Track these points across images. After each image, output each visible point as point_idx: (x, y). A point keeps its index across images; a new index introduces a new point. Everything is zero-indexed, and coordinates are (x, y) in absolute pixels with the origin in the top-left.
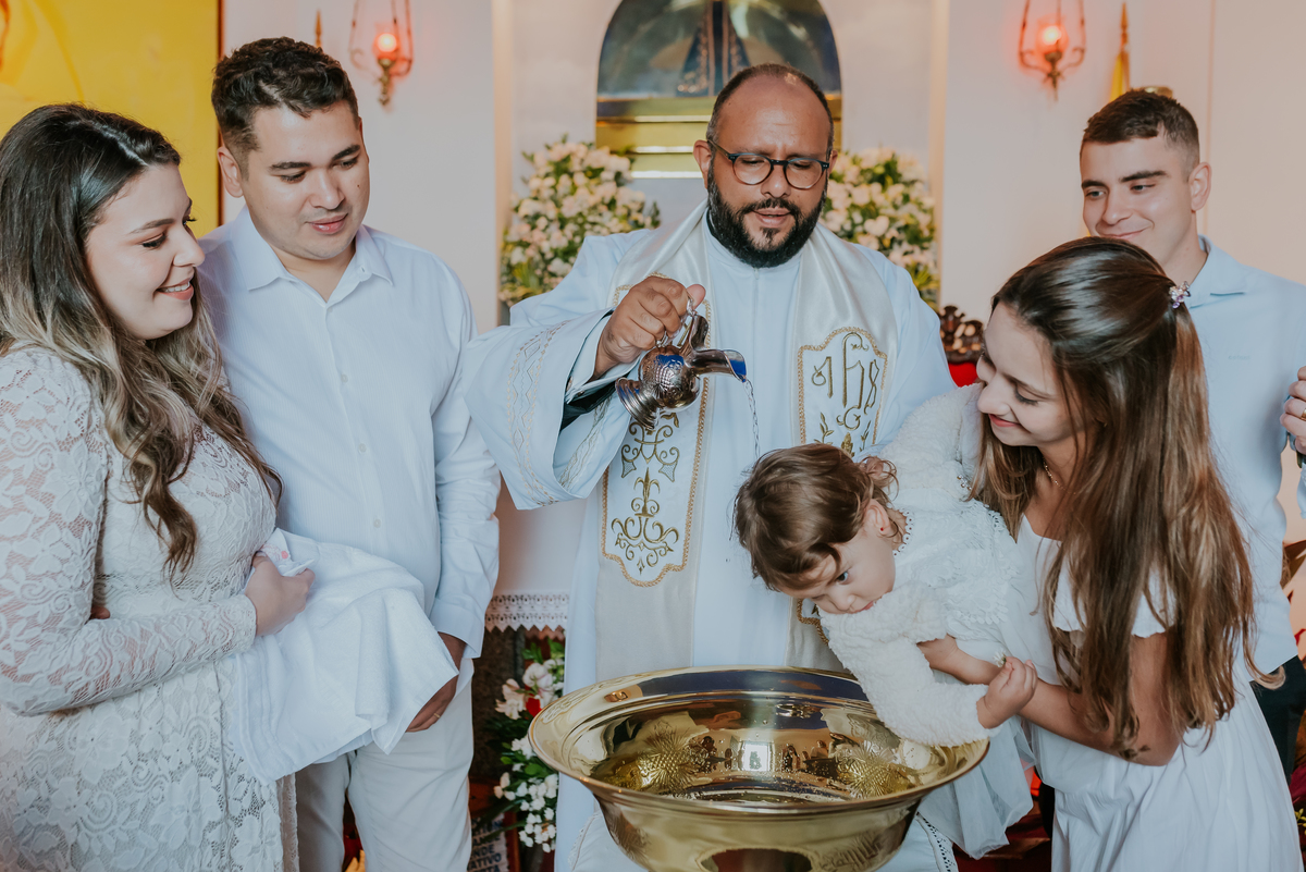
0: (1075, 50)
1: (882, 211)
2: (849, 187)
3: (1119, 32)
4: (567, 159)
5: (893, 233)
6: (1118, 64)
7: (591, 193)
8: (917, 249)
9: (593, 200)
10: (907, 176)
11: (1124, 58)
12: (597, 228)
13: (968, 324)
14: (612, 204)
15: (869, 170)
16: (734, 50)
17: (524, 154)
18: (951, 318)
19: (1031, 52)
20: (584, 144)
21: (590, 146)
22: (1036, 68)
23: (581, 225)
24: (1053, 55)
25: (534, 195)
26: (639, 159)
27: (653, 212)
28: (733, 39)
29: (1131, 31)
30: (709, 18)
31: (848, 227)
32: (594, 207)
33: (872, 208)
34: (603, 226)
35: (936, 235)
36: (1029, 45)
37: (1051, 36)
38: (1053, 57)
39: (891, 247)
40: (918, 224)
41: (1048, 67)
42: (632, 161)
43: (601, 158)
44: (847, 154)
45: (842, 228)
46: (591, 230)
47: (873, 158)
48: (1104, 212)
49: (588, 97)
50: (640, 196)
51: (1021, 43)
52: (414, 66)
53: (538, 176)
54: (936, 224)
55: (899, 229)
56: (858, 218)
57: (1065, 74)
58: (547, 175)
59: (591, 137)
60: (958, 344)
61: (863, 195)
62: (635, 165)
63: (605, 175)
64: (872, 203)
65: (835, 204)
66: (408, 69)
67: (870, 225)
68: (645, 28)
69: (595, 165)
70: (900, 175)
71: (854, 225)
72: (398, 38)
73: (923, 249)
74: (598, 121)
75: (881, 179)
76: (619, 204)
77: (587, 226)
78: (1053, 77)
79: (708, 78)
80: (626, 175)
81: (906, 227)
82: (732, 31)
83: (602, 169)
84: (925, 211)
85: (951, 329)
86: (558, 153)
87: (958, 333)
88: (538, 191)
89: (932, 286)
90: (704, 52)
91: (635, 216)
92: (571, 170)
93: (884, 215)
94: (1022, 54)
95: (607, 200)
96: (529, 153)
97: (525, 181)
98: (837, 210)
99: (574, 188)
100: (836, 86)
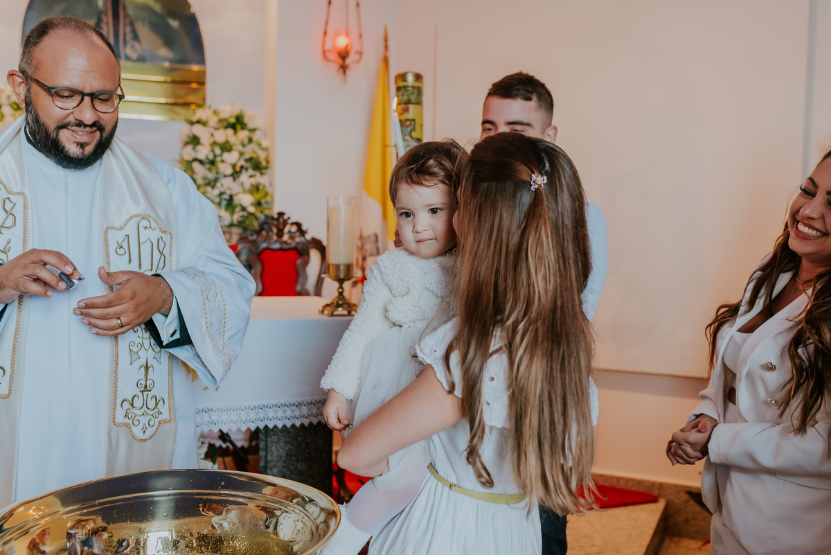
0: (357, 52)
1: (234, 147)
2: (212, 130)
3: (382, 43)
5: (242, 162)
6: (382, 64)
8: (258, 174)
10: (251, 125)
11: (386, 60)
13: (292, 224)
15: (225, 119)
16: (128, 29)
18: (281, 220)
19: (330, 51)
28: (128, 20)
30: (109, 5)
31: (211, 157)
33: (228, 145)
35: (270, 165)
36: (328, 46)
37: (342, 42)
38: (343, 55)
39: (240, 172)
40: (258, 157)
41: (340, 61)
44: (210, 107)
45: (207, 158)
47: (228, 112)
51: (324, 44)
54: (271, 159)
55: (246, 160)
56: (218, 151)
57: (350, 67)
60: (286, 238)
61: (223, 135)
64: (227, 142)
65: (203, 141)
67: (226, 156)
70: (245, 125)
71: (215, 156)
73: (262, 174)
75: (233, 126)
78: (344, 68)
81: (250, 160)
84: (263, 149)
85: (281, 227)
87: (286, 230)
89: (268, 199)
93: (236, 150)
94: (324, 52)
98: (203, 145)
100: (202, 61)
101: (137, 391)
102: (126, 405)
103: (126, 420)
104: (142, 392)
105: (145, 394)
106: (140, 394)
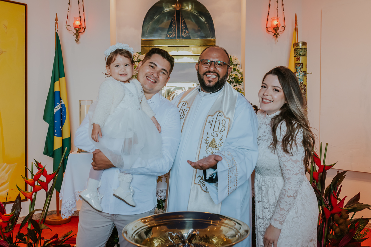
0: (282, 27)
3: (295, 22)
8: (237, 85)
10: (235, 63)
11: (296, 30)
16: (183, 25)
20: (138, 53)
22: (271, 32)
24: (276, 28)
29: (298, 22)
30: (176, 15)
35: (243, 80)
36: (269, 25)
37: (275, 23)
40: (238, 77)
41: (275, 32)
49: (139, 38)
54: (243, 77)
55: (232, 79)
59: (140, 51)
66: (84, 31)
68: (156, 18)
73: (240, 84)
74: (142, 46)
78: (276, 35)
79: (175, 34)
84: (240, 73)
90: (174, 26)
94: (267, 28)
102: (199, 178)
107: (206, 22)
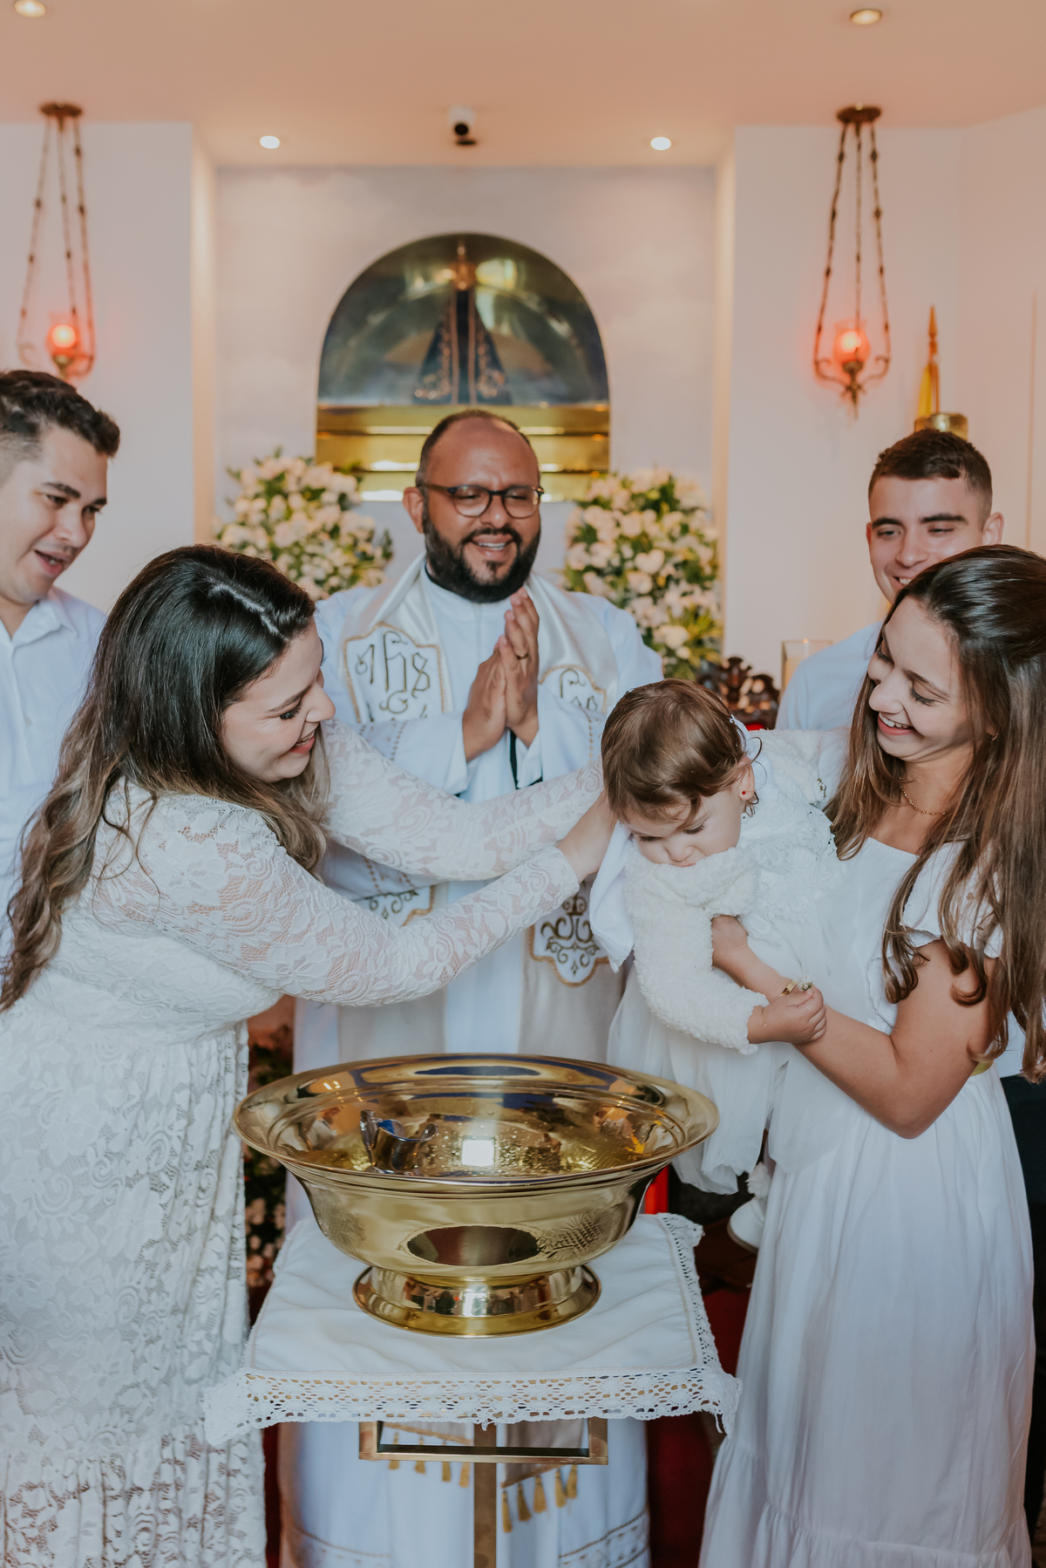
0: (878, 359)
1: (656, 544)
2: (618, 515)
3: (927, 340)
4: (280, 477)
5: (670, 569)
6: (926, 376)
7: (310, 518)
8: (697, 589)
9: (312, 527)
10: (686, 502)
11: (932, 371)
12: (317, 560)
13: (755, 678)
14: (334, 532)
15: (641, 495)
16: (482, 350)
17: (229, 471)
18: (735, 672)
19: (828, 361)
20: (301, 458)
21: (308, 461)
22: (833, 379)
23: (298, 557)
24: (852, 364)
25: (240, 519)
26: (368, 479)
27: (384, 541)
28: (481, 337)
29: (939, 339)
30: (453, 311)
31: (616, 562)
32: (313, 536)
33: (644, 540)
34: (324, 557)
35: (719, 573)
36: (826, 352)
37: (850, 343)
38: (852, 367)
39: (667, 586)
40: (697, 561)
41: (846, 379)
42: (359, 480)
43: (322, 476)
44: (615, 475)
45: (609, 564)
46: (310, 562)
47: (647, 480)
48: (901, 552)
49: (306, 403)
50: (368, 522)
51: (816, 349)
52: (97, 364)
53: (245, 497)
54: (720, 560)
55: (676, 566)
56: (627, 551)
57: (866, 387)
58: (257, 496)
59: (310, 450)
60: (743, 703)
61: (636, 524)
62: (364, 484)
63: (326, 497)
64: (644, 535)
65: (601, 535)
66: (89, 368)
67: (641, 559)
68: (376, 319)
69: (315, 485)
70: (678, 502)
71: (623, 560)
72: (77, 331)
73: (704, 589)
74: (319, 431)
75: (655, 506)
76: (344, 531)
77: (305, 558)
78: (853, 391)
79: (451, 383)
80: (353, 497)
81: (684, 564)
82: (480, 325)
83: (322, 490)
84: (707, 544)
85: (735, 683)
86: (269, 471)
87: (745, 688)
88: (246, 515)
89: (714, 633)
90: (446, 352)
91: (363, 546)
92: (286, 491)
93: (658, 548)
94: (817, 363)
95: (330, 526)
96: (235, 468)
97: (230, 503)
98: (602, 542)
99: (289, 513)
100: (603, 394)
101: (563, 914)
102: (549, 932)
103: (548, 953)
104: (571, 915)
105: (575, 918)
106: (568, 918)
107: (574, 342)
